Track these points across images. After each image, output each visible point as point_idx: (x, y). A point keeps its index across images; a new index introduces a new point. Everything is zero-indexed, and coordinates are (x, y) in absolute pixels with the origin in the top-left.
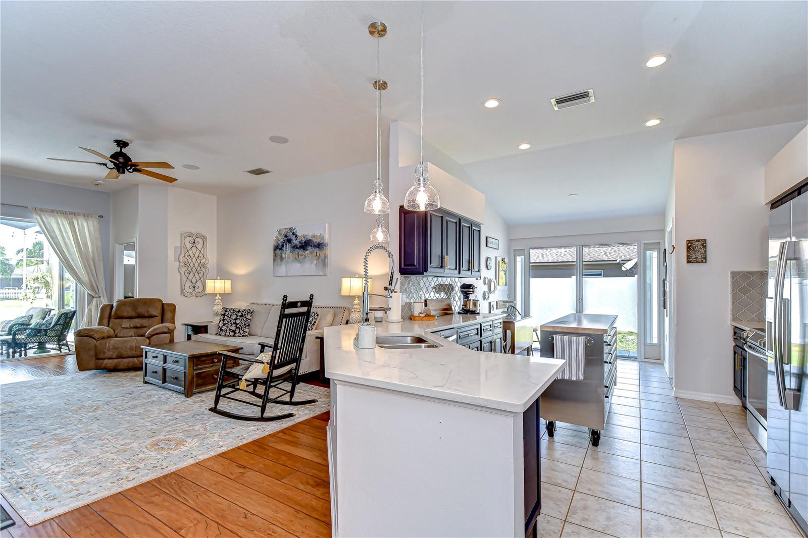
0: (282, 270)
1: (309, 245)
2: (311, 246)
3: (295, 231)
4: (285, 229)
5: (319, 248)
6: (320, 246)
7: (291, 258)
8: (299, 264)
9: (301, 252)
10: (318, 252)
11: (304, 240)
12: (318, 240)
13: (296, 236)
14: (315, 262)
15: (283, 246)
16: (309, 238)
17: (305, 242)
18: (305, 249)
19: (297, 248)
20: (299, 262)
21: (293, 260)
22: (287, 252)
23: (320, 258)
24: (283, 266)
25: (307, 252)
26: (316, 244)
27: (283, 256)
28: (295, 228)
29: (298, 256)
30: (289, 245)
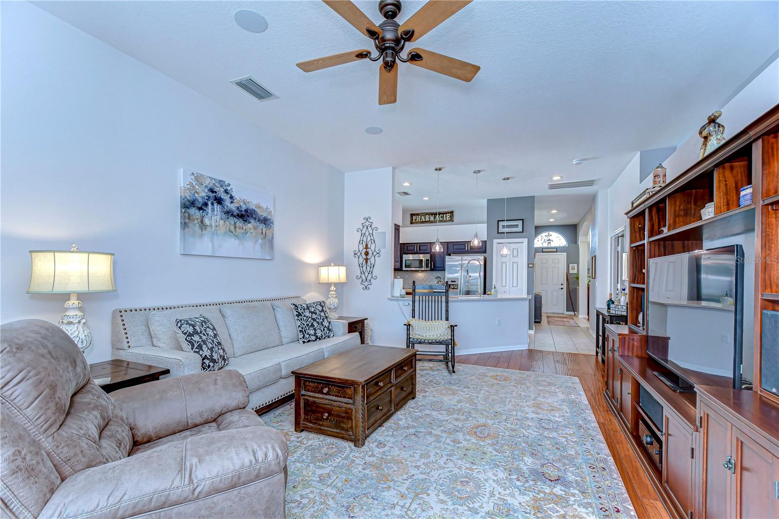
0: (204, 244)
1: (252, 217)
2: (255, 219)
3: (229, 188)
4: (211, 178)
5: (265, 224)
6: (266, 221)
7: (222, 230)
8: (237, 241)
9: (239, 223)
10: (264, 229)
11: (244, 207)
12: (264, 214)
13: (231, 197)
14: (260, 241)
15: (206, 204)
16: (252, 207)
17: (246, 211)
18: (246, 221)
19: (232, 215)
20: (236, 237)
21: (225, 233)
22: (214, 216)
23: (267, 238)
24: (206, 240)
25: (250, 225)
26: (262, 218)
27: (207, 221)
28: (229, 185)
29: (235, 228)
30: (217, 207)
